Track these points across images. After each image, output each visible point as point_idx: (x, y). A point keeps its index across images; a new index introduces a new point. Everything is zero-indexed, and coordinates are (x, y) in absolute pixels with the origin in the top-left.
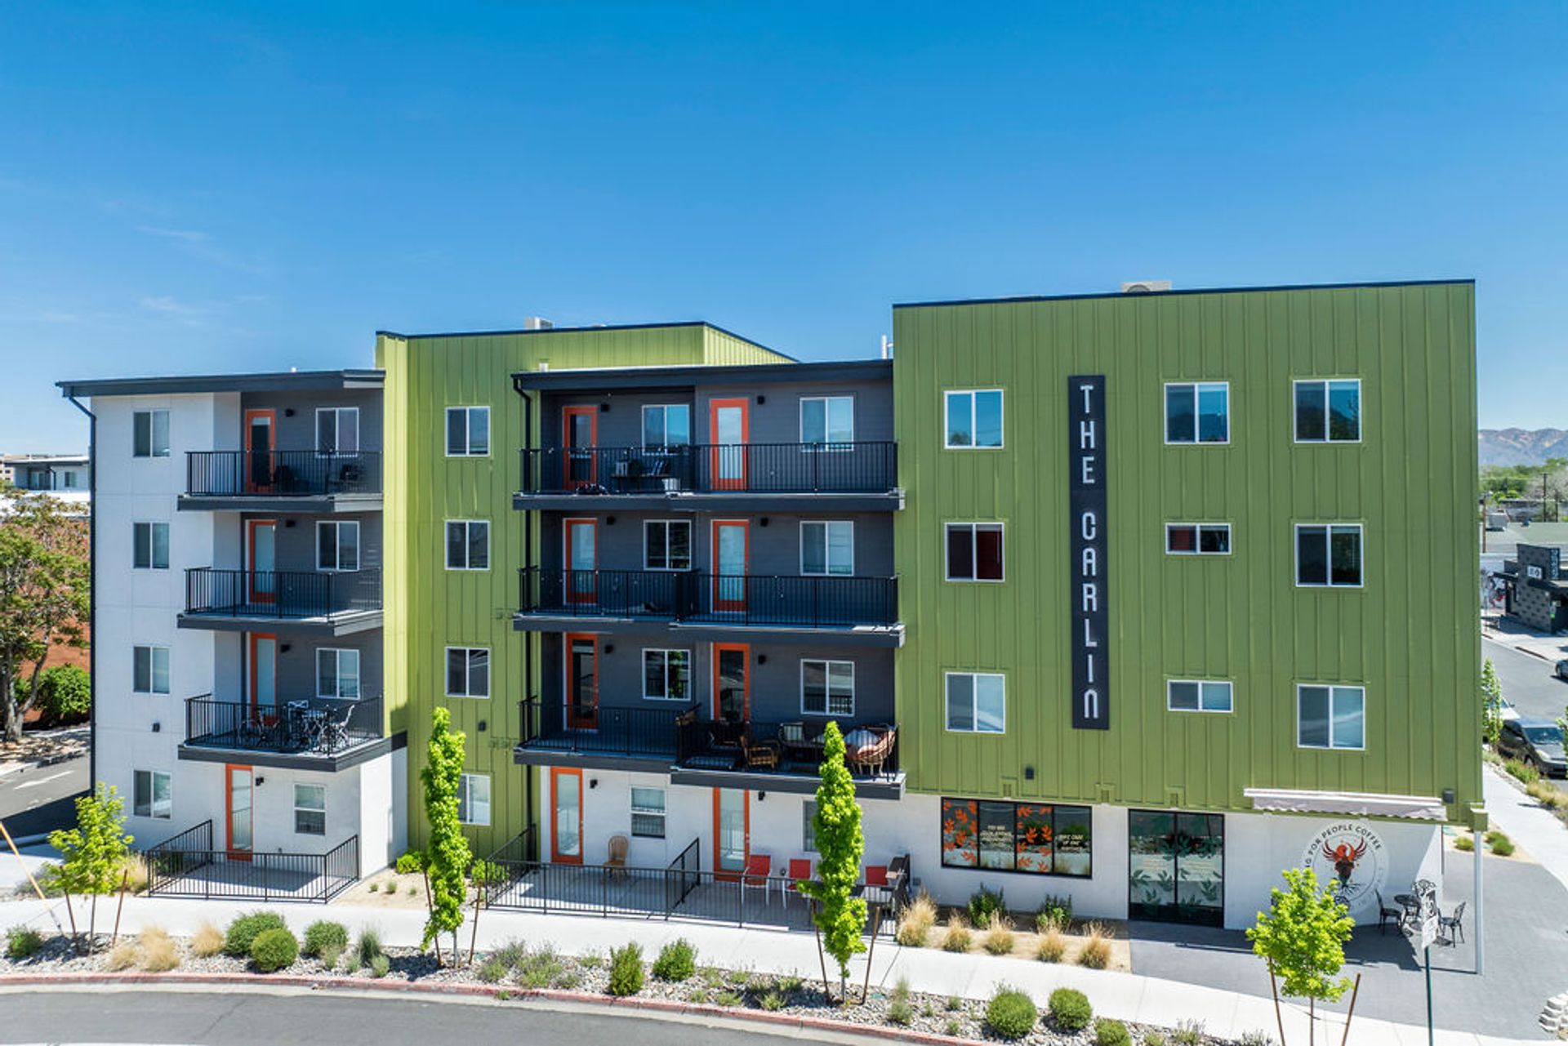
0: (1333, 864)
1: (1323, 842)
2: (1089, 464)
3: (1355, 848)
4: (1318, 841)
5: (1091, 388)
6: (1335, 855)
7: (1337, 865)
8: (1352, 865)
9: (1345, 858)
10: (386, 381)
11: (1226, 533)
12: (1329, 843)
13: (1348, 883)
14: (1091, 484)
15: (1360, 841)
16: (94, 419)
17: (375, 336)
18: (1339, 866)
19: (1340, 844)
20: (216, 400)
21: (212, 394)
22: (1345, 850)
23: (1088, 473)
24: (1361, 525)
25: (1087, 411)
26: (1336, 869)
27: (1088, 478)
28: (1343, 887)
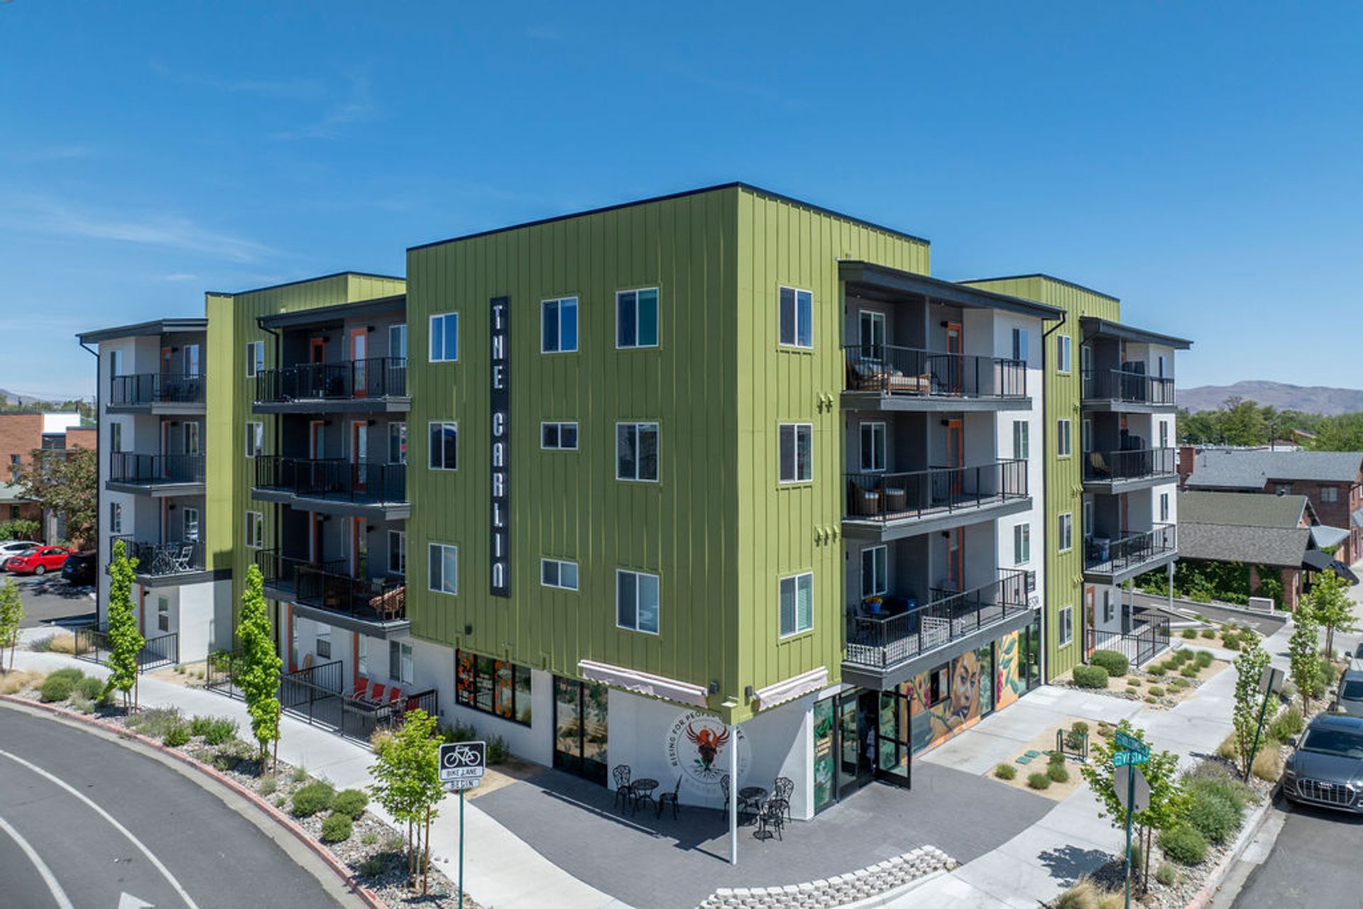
0: (697, 747)
1: (687, 724)
2: (500, 372)
3: (718, 735)
4: (682, 723)
5: (501, 307)
6: (698, 739)
7: (700, 747)
8: (714, 751)
9: (708, 742)
10: (209, 326)
11: (575, 430)
12: (692, 725)
13: (711, 767)
14: (499, 389)
15: (723, 729)
16: (99, 357)
17: (204, 296)
18: (702, 749)
19: (703, 729)
20: (137, 342)
21: (133, 338)
22: (708, 735)
23: (499, 380)
24: (657, 424)
25: (499, 327)
26: (699, 751)
27: (499, 384)
28: (705, 770)
